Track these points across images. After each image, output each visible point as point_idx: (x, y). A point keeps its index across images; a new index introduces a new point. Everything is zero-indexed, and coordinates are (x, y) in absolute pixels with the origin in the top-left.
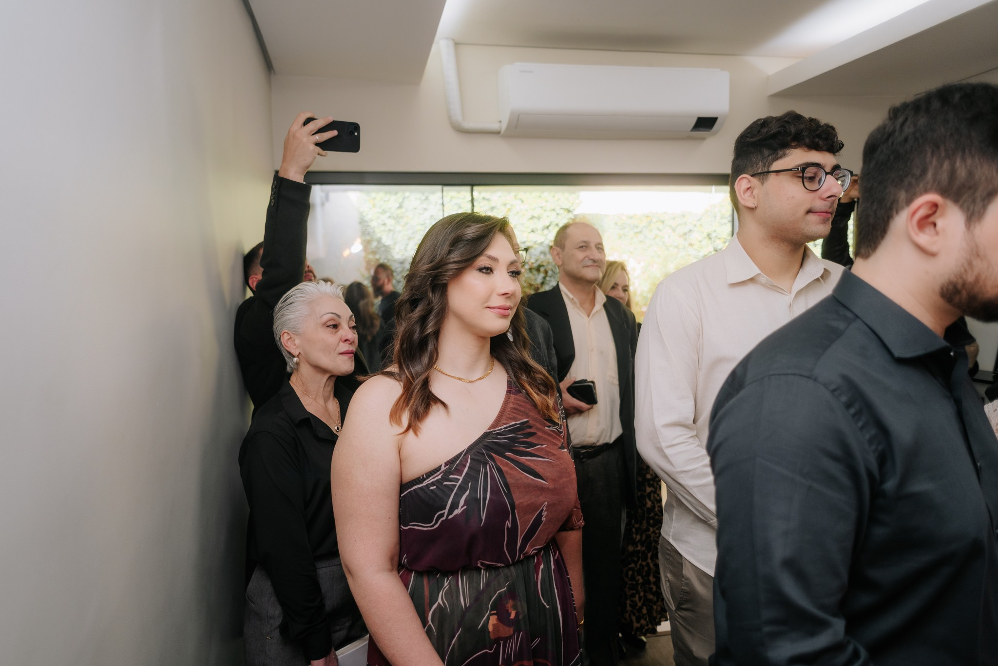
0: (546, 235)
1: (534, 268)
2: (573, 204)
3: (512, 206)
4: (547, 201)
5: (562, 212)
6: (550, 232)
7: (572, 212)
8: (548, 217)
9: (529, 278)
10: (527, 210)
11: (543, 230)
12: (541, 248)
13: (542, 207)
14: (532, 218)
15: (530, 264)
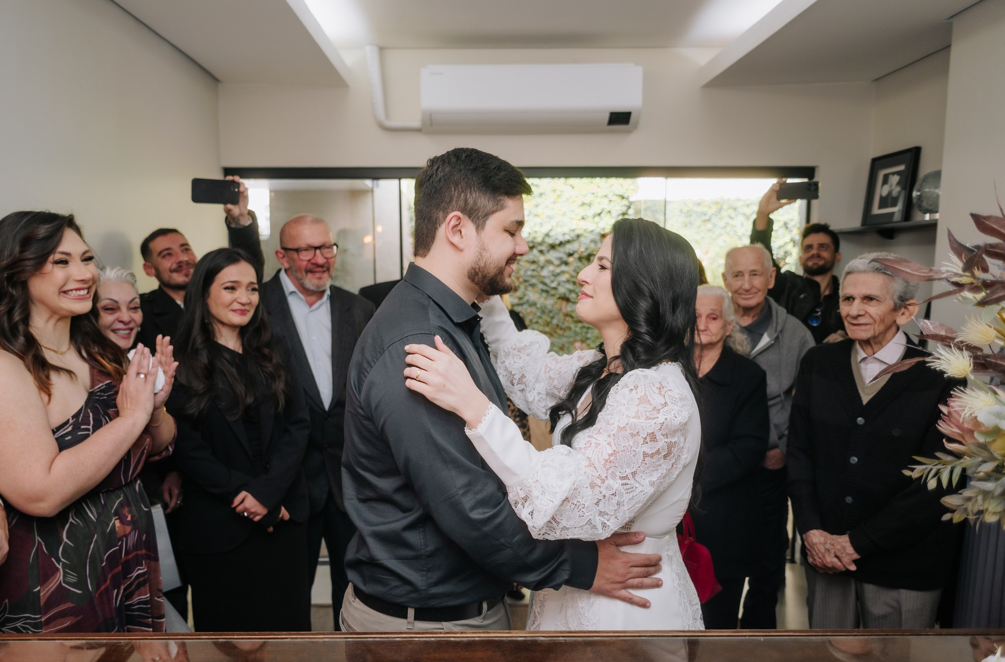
0: (597, 223)
1: (583, 258)
2: (627, 190)
3: (561, 192)
4: (599, 187)
5: (614, 198)
6: (602, 219)
7: (627, 199)
8: (599, 203)
9: (578, 267)
10: (577, 197)
11: (594, 218)
12: (591, 237)
13: (593, 194)
14: (583, 204)
15: (579, 253)
